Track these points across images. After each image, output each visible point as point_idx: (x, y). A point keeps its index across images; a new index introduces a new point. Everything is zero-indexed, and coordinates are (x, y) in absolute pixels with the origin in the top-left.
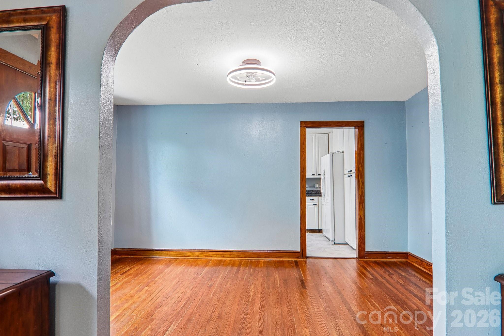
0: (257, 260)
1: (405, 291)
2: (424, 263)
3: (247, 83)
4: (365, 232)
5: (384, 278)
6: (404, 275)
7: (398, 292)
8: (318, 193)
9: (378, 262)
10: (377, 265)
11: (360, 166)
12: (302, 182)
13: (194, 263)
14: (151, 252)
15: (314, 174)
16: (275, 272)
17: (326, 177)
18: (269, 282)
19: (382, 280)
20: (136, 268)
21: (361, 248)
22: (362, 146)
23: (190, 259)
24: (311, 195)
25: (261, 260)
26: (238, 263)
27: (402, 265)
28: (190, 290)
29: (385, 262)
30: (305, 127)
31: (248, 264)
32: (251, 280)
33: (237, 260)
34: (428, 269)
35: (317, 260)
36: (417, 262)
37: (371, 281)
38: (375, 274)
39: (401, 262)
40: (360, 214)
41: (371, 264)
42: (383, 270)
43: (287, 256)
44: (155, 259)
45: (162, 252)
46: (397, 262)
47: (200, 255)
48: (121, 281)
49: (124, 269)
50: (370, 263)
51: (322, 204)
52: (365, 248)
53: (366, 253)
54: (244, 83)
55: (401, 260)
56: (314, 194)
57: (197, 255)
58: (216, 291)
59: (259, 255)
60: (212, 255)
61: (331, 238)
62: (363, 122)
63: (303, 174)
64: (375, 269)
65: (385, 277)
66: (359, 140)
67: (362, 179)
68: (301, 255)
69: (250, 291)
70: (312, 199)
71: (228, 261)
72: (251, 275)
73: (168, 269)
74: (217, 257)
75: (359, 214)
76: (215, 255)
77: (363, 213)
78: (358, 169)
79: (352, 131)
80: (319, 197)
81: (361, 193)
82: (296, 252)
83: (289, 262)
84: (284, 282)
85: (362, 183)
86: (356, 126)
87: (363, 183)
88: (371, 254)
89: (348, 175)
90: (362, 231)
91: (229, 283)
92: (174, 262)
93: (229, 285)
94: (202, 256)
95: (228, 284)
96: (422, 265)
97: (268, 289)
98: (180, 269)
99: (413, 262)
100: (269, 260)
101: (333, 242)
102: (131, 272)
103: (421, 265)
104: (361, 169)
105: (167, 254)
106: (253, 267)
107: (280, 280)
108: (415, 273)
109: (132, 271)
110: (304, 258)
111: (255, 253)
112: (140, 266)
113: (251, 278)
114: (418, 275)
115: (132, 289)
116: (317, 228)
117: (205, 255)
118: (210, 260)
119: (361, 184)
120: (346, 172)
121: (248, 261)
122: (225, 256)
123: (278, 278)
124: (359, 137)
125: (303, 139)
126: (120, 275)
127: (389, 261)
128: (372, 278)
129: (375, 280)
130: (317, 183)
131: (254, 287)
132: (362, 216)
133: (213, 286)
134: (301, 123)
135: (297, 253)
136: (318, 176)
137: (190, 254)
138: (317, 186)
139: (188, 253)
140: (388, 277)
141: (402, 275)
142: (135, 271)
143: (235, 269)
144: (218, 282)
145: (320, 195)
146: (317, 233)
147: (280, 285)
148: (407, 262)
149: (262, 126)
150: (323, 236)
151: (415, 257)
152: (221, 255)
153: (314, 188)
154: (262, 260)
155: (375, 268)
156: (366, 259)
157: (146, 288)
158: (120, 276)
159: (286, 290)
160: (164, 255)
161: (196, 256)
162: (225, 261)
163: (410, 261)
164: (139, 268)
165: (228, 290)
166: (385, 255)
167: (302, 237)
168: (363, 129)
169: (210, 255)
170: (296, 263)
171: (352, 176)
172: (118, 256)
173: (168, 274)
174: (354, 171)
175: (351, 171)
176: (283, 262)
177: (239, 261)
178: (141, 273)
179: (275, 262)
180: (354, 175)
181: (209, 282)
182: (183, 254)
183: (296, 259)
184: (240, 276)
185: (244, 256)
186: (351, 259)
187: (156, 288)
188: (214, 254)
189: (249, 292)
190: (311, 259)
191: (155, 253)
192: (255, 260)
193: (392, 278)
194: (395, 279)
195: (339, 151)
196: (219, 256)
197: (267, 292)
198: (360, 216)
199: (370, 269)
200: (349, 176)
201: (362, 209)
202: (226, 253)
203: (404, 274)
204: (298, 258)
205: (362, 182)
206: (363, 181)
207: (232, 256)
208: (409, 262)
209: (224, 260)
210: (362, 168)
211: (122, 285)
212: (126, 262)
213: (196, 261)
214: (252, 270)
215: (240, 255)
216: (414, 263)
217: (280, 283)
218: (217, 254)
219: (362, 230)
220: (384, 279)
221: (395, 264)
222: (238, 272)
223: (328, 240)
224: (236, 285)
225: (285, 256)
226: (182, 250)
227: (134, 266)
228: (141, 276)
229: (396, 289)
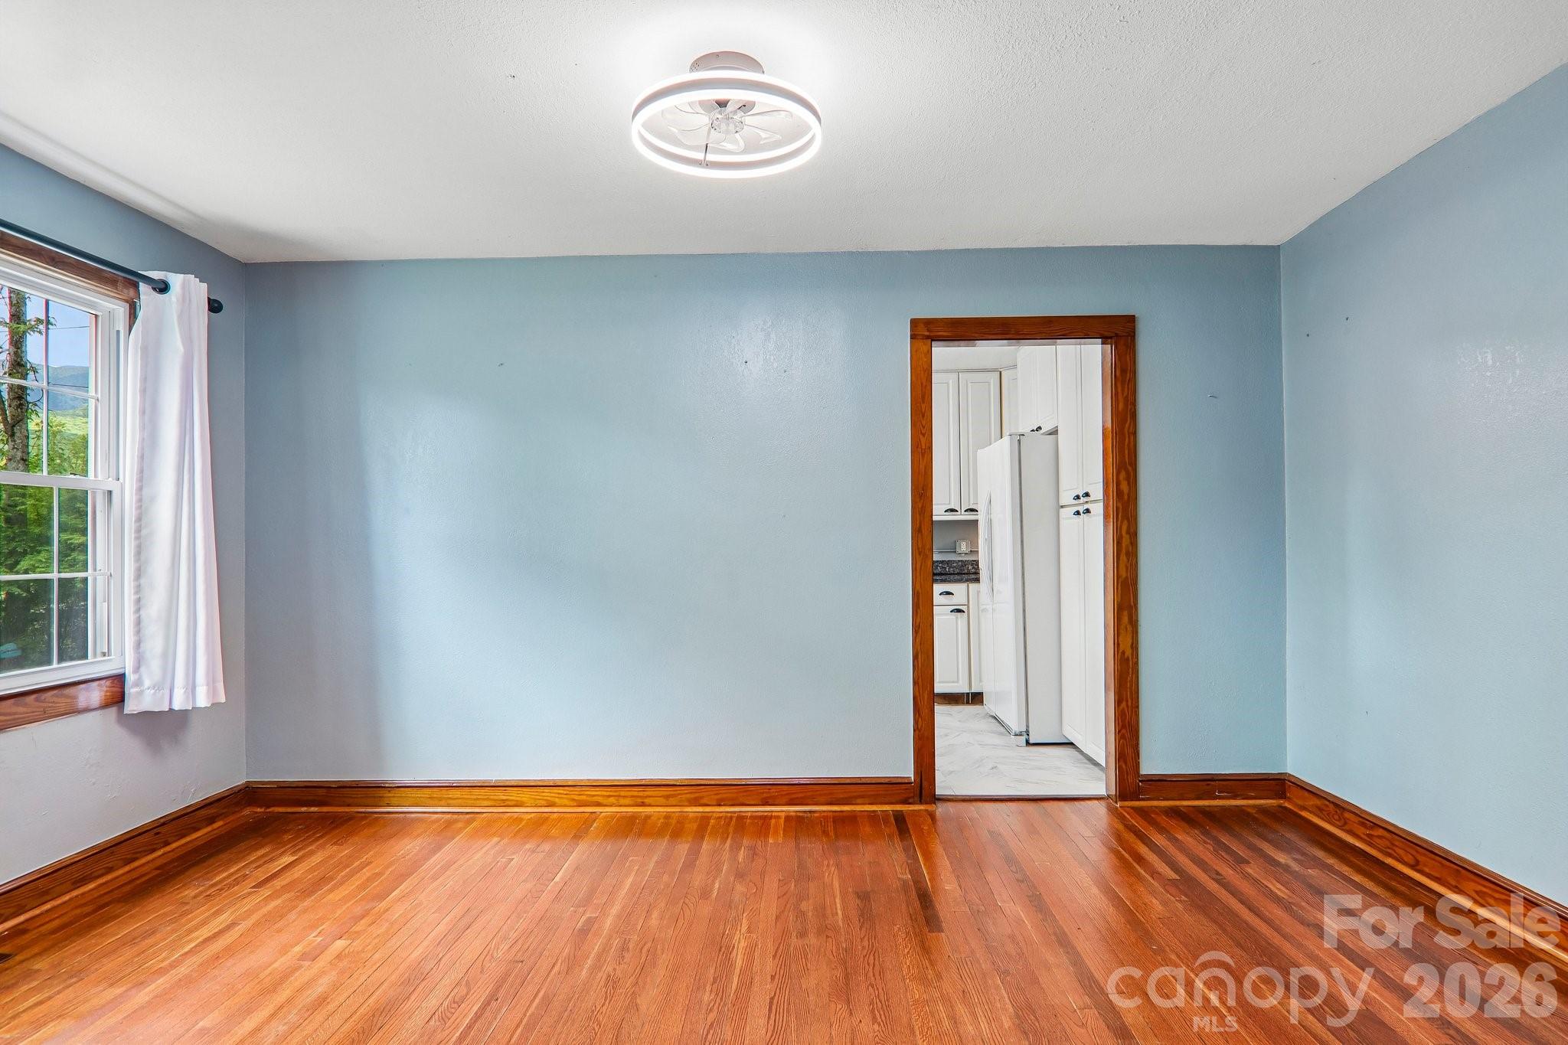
0: (762, 814)
1: (1301, 928)
2: (1347, 815)
3: (711, 157)
4: (1138, 707)
5: (1214, 876)
6: (1282, 861)
7: (1275, 934)
8: (968, 572)
9: (1185, 813)
10: (1183, 824)
11: (1123, 475)
12: (920, 535)
13: (537, 828)
14: (382, 792)
15: (952, 507)
16: (826, 862)
17: (996, 517)
18: (804, 906)
19: (1213, 886)
20: (317, 858)
21: (1126, 763)
22: (1129, 407)
23: (523, 816)
24: (943, 577)
25: (776, 814)
26: (695, 826)
27: (1266, 820)
28: (506, 947)
29: (1208, 809)
30: (928, 337)
31: (731, 830)
32: (737, 898)
33: (691, 815)
34: (1366, 838)
35: (972, 807)
36: (1319, 811)
37: (1173, 890)
38: (1183, 860)
39: (1263, 810)
40: (1121, 646)
41: (1163, 820)
42: (1205, 842)
43: (869, 796)
44: (397, 815)
45: (420, 793)
46: (1249, 810)
47: (557, 800)
48: (249, 913)
49: (272, 860)
50: (1157, 814)
51: (982, 607)
52: (1138, 764)
53: (1140, 781)
54: (700, 156)
55: (1262, 802)
56: (951, 574)
57: (549, 798)
58: (605, 950)
59: (768, 795)
60: (600, 799)
61: (1015, 723)
62: (1131, 319)
63: (922, 507)
64: (1177, 840)
65: (1218, 873)
66: (1119, 385)
67: (1128, 521)
68: (918, 792)
69: (734, 947)
70: (948, 593)
71: (659, 819)
72: (740, 875)
73: (437, 856)
74: (621, 806)
75: (1118, 644)
76: (612, 800)
77: (1132, 644)
78: (1112, 488)
79: (1093, 354)
80: (973, 586)
81: (1127, 572)
82: (900, 781)
83: (873, 817)
84: (858, 901)
85: (1128, 536)
86: (1107, 334)
87: (1134, 535)
88: (1161, 784)
89: (1076, 509)
90: (1130, 704)
91: (655, 915)
92: (460, 830)
93: (654, 920)
94: (566, 802)
95: (653, 916)
96: (1342, 821)
97: (802, 934)
98: (483, 853)
99: (1304, 808)
100: (805, 812)
101: (1023, 739)
102: (296, 876)
103: (1338, 821)
104: (1124, 487)
105: (440, 799)
106: (746, 842)
107: (844, 895)
108: (1320, 854)
109: (297, 872)
110: (926, 803)
111: (752, 788)
112: (335, 848)
113: (740, 888)
114: (1331, 861)
115: (284, 950)
116: (966, 690)
117: (576, 798)
118: (593, 816)
119: (1124, 540)
120: (1066, 498)
121: (731, 818)
122: (647, 801)
123: (836, 884)
124: (1118, 374)
125: (922, 384)
126: (254, 887)
127: (1224, 809)
128: (1174, 876)
129: (1185, 884)
130: (963, 539)
131: (749, 930)
132: (1128, 652)
133: (596, 926)
134: (914, 323)
135: (903, 787)
136: (966, 513)
137: (525, 795)
138: (963, 547)
139: (514, 795)
140: (1227, 872)
141: (1277, 864)
142: (312, 870)
143: (683, 848)
144: (615, 910)
145: (973, 576)
146: (963, 703)
147: (846, 917)
148: (1286, 808)
149: (773, 336)
150: (984, 717)
151: (1314, 793)
152: (632, 796)
153: (953, 554)
154: (780, 814)
155: (1180, 837)
156: (1143, 800)
157: (340, 944)
158: (250, 894)
159: (866, 938)
160: (431, 802)
161: (544, 803)
162: (648, 817)
163: (1296, 805)
164: (331, 857)
165: (649, 945)
166: (1208, 785)
167: (920, 731)
168: (1134, 346)
169: (595, 799)
170: (900, 819)
171: (1088, 511)
172: (262, 810)
173: (434, 878)
174: (1098, 492)
175: (1087, 495)
176: (852, 819)
177: (697, 817)
178: (332, 879)
179: (825, 817)
180: (1098, 509)
181: (581, 910)
182: (496, 798)
183: (898, 807)
184: (698, 879)
185: (717, 800)
186: (1089, 802)
187: (376, 941)
188: (610, 796)
189: (730, 949)
190: (949, 804)
191: (394, 797)
192: (754, 814)
193: (1247, 876)
194: (1256, 881)
195: (1040, 428)
196: (627, 801)
197: (795, 948)
198: (1123, 653)
199: (1159, 840)
200: (1078, 513)
201: (1129, 629)
202: (650, 792)
203: (1282, 858)
204: (905, 802)
205: (1128, 532)
206: (1132, 530)
207: (672, 801)
208: (1290, 811)
209: (643, 814)
210: (1129, 484)
211: (250, 929)
212: (286, 832)
213: (542, 824)
214: (741, 855)
215: (702, 798)
216: (1311, 812)
217: (844, 909)
218: (619, 796)
219: (1127, 701)
220: (1217, 881)
221: (1241, 815)
222: (690, 865)
223: (1002, 729)
224: (680, 921)
225: (862, 797)
226: (492, 784)
227: (312, 847)
228: (331, 891)
229: (1265, 921)
